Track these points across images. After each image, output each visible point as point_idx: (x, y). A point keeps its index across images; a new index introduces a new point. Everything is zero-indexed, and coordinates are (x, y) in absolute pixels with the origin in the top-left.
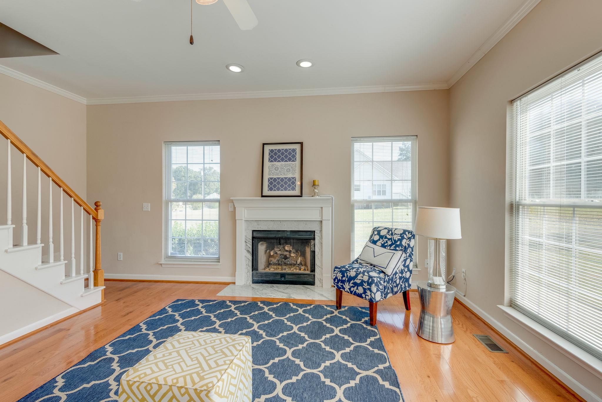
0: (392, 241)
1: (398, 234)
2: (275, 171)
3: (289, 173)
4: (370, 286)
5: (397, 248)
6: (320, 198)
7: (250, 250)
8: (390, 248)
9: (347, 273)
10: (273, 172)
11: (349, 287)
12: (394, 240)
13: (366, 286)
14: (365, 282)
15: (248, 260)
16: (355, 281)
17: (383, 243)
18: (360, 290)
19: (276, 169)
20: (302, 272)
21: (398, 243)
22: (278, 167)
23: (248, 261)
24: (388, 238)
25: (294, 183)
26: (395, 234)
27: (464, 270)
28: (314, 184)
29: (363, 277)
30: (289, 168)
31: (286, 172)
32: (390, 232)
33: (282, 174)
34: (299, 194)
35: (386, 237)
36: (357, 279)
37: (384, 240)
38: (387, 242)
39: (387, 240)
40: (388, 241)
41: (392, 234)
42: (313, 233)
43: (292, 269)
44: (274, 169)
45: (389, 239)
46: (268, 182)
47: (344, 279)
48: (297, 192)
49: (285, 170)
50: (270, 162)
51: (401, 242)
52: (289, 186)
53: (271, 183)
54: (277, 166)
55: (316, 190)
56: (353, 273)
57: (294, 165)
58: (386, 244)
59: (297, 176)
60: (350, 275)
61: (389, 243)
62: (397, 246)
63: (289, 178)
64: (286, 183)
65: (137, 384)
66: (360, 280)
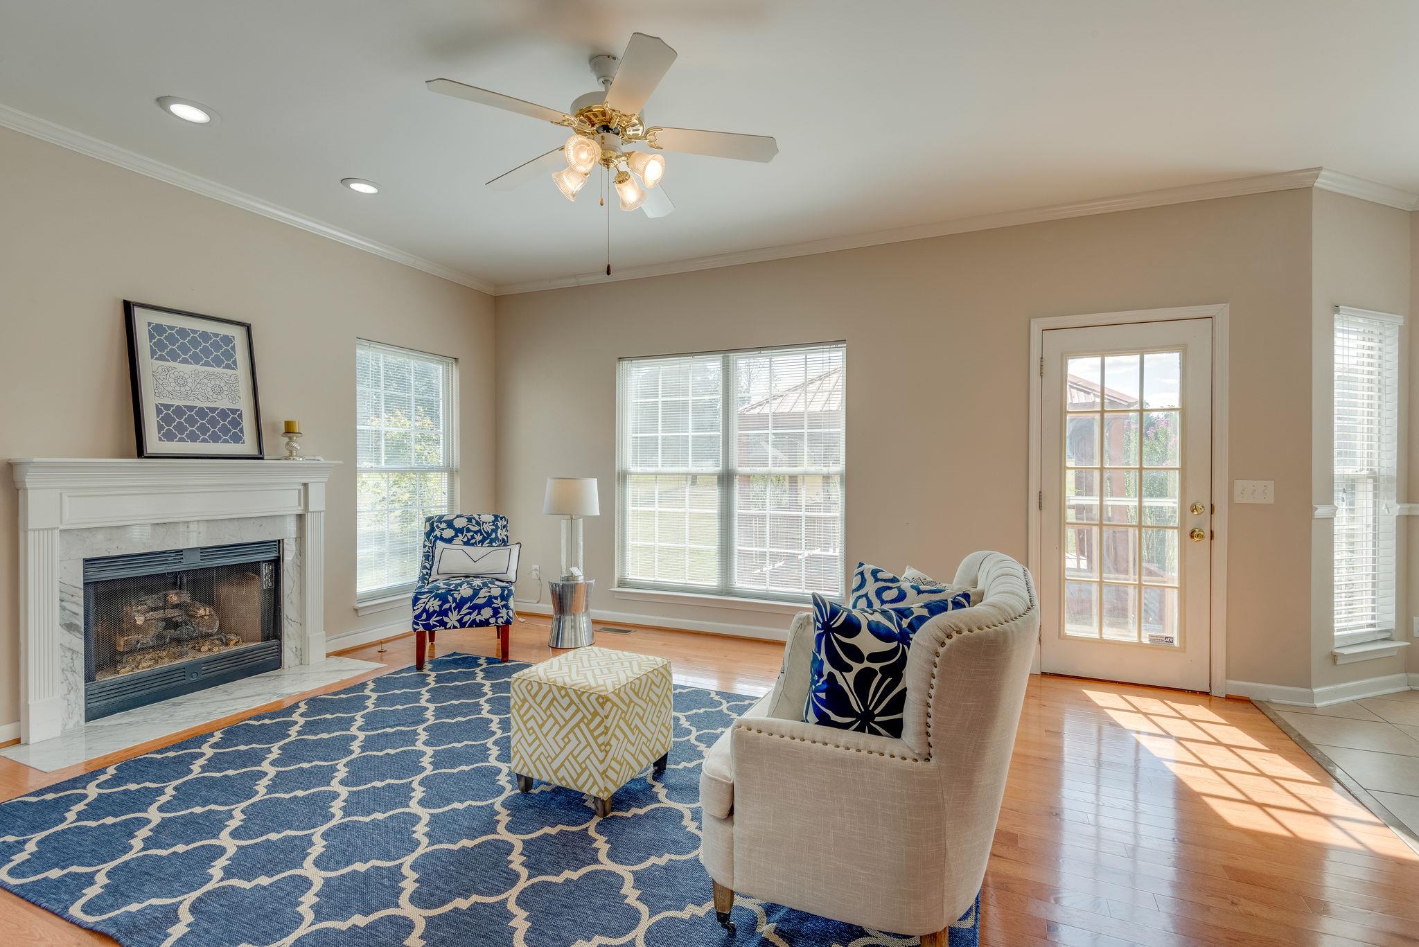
0: (482, 534)
1: (489, 523)
2: (178, 388)
3: (219, 397)
4: (507, 601)
5: (494, 544)
6: (305, 462)
7: (77, 622)
8: (482, 545)
9: (452, 595)
10: (169, 388)
11: (459, 617)
12: (485, 532)
13: (498, 603)
14: (496, 598)
15: (69, 654)
16: (475, 602)
17: (465, 539)
18: (487, 613)
19: (181, 381)
20: (233, 648)
21: (493, 536)
22: (186, 376)
23: (69, 658)
24: (473, 531)
25: (236, 423)
26: (483, 523)
27: (536, 567)
28: (289, 429)
29: (490, 592)
30: (218, 382)
31: (211, 393)
32: (474, 521)
33: (200, 397)
34: (255, 452)
35: (468, 530)
36: (479, 598)
37: (466, 535)
38: (473, 537)
39: (472, 533)
40: (475, 536)
41: (478, 523)
42: (276, 545)
43: (205, 649)
44: (172, 380)
45: (476, 532)
46: (158, 417)
47: (446, 606)
48: (248, 446)
49: (209, 389)
50: (157, 359)
51: (496, 535)
52: (225, 430)
53: (168, 420)
54: (181, 374)
55: (295, 445)
56: (466, 592)
57: (232, 378)
58: (473, 541)
59: (244, 405)
60: (462, 596)
61: (479, 538)
62: (492, 541)
63: (223, 410)
64: (213, 422)
65: (622, 689)
66: (485, 597)
